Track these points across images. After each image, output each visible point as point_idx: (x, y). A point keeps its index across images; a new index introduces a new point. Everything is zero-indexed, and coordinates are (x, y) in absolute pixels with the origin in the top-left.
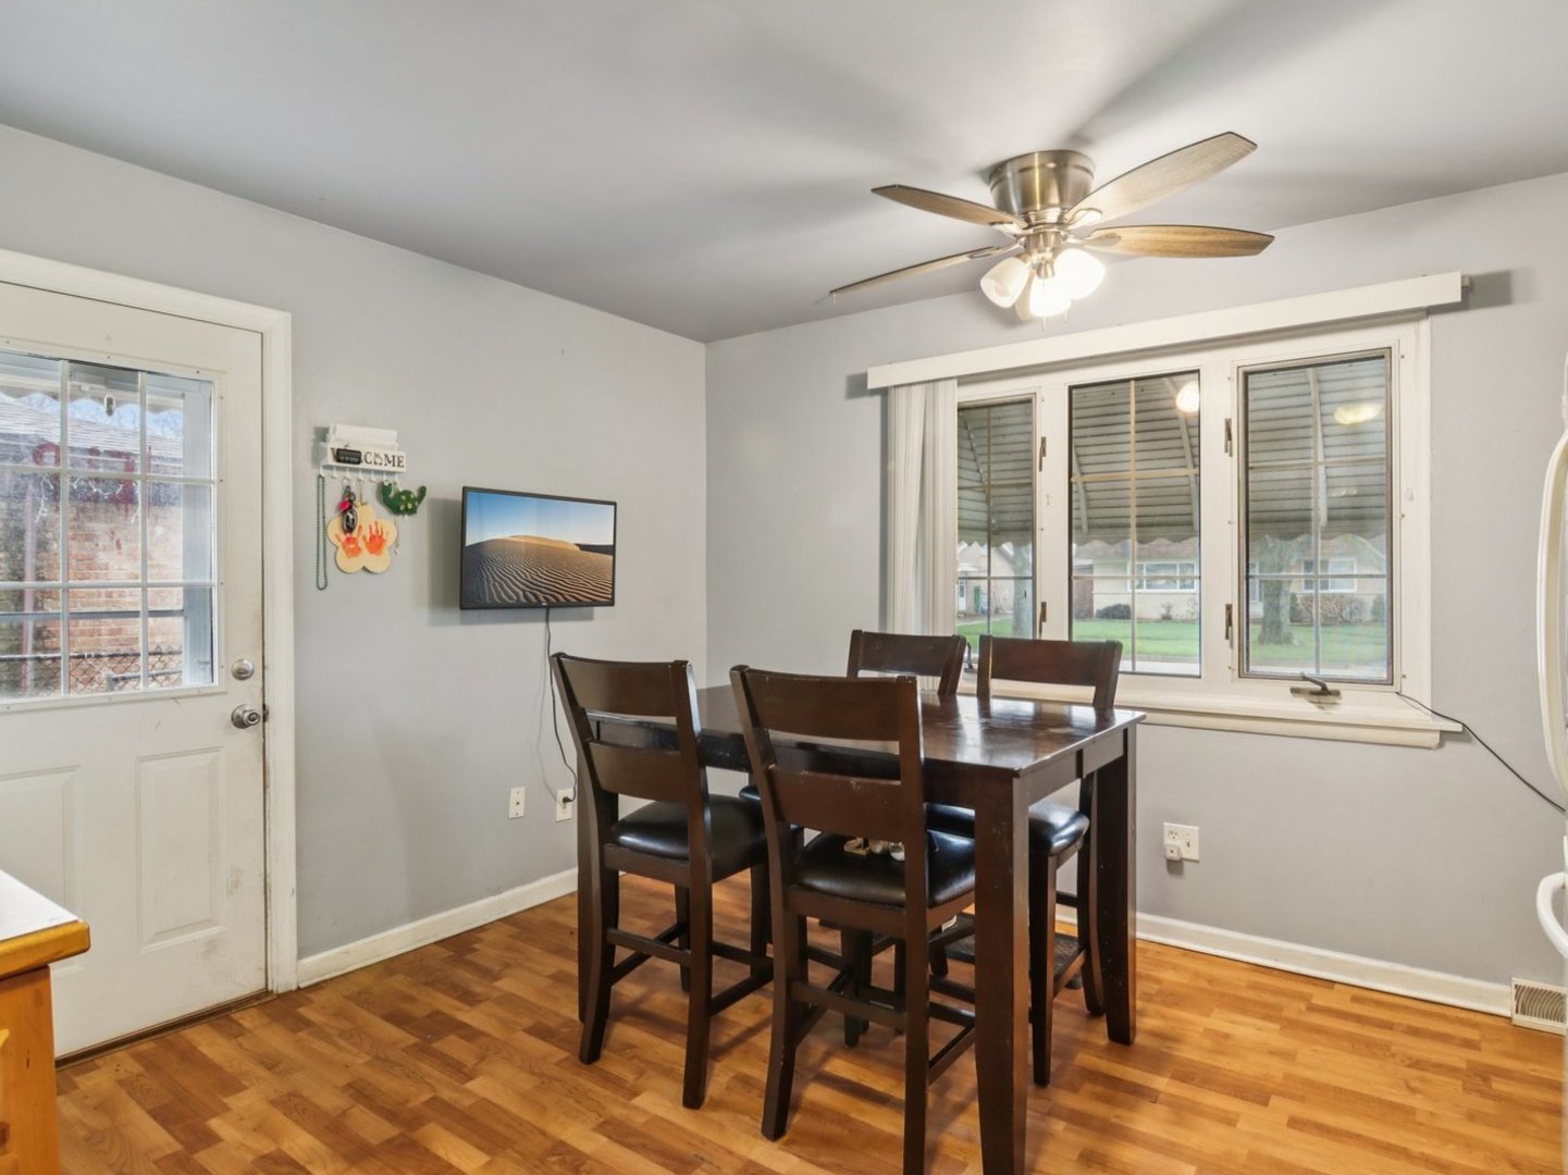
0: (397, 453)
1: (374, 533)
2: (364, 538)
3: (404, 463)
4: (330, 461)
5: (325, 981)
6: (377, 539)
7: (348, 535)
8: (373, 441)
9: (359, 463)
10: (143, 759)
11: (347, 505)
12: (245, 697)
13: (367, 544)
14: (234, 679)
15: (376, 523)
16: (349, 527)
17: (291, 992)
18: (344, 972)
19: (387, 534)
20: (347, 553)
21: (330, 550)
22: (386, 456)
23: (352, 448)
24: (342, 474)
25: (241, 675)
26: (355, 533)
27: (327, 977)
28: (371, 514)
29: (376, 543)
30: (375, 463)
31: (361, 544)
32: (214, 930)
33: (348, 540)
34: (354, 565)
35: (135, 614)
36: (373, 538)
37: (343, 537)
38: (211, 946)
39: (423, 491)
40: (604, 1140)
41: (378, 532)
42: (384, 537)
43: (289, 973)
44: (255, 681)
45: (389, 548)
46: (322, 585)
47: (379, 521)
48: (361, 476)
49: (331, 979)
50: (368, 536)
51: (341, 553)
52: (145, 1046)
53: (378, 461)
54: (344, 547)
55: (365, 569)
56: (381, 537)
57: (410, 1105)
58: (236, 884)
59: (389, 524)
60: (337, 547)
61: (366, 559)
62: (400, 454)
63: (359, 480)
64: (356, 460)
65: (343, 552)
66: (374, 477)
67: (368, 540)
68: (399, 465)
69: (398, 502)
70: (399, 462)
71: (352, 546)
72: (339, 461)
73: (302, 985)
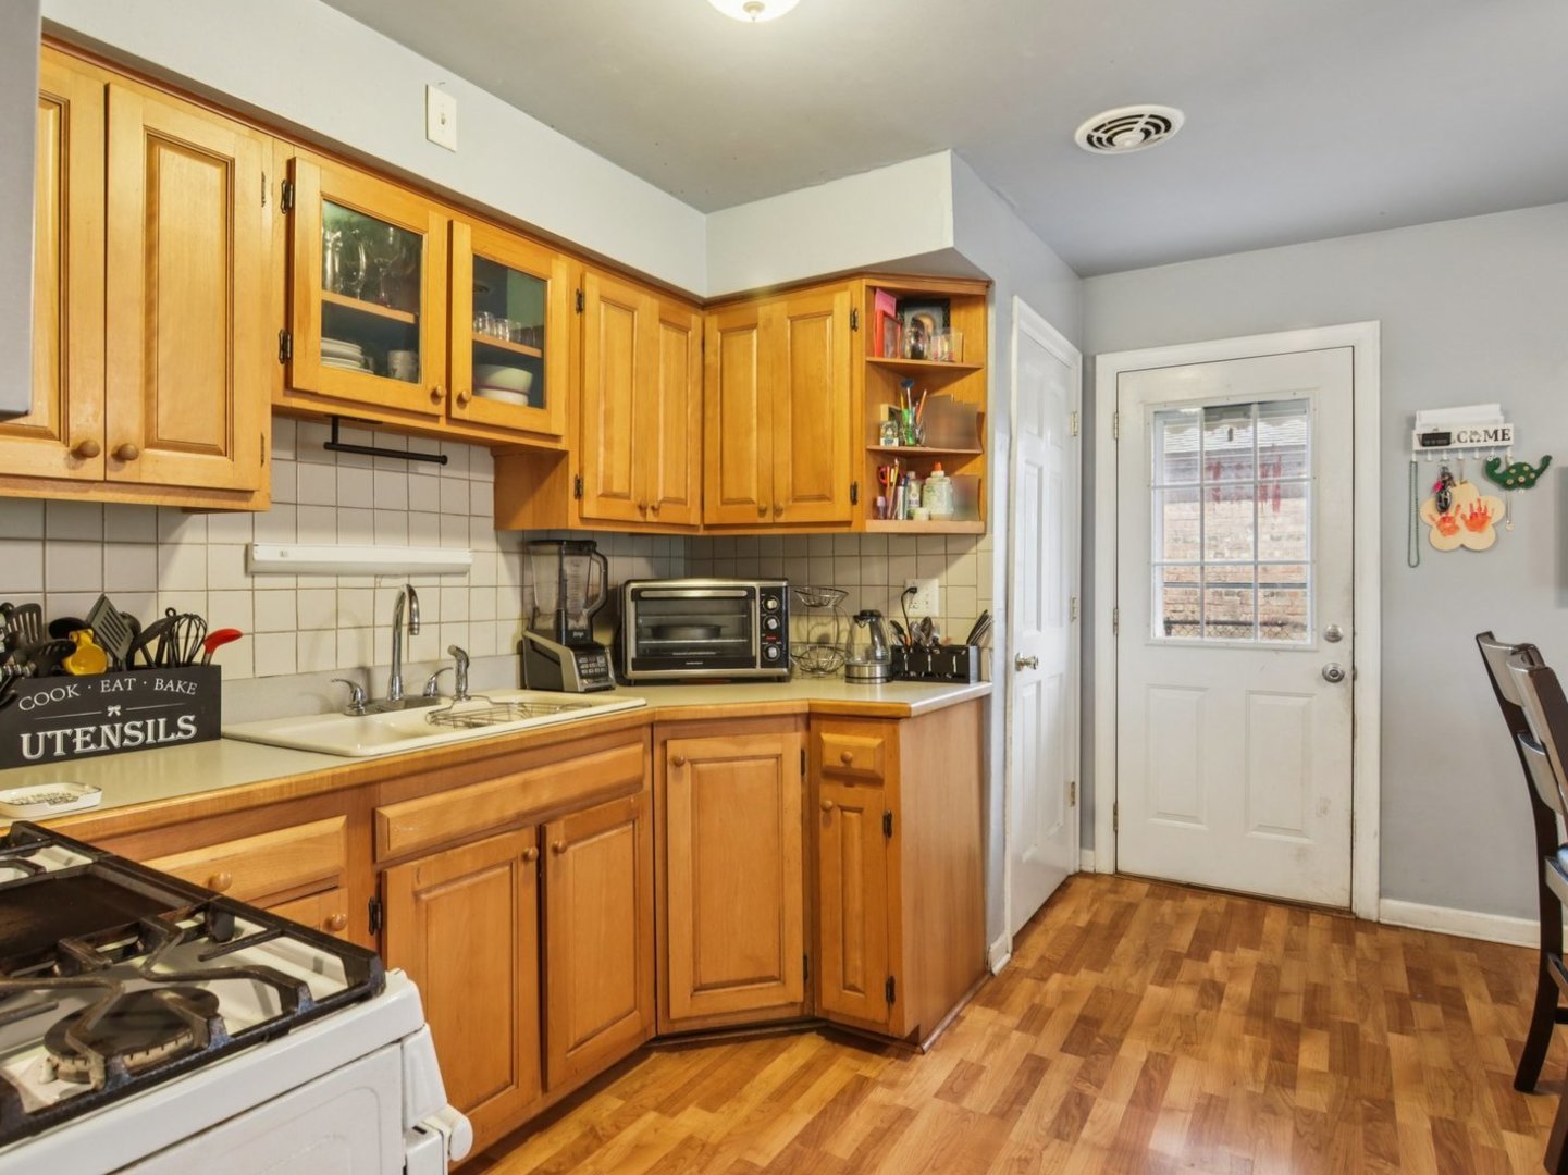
0: (1500, 427)
1: (1476, 511)
2: (1463, 517)
3: (1511, 434)
4: (1417, 446)
5: (1405, 928)
6: (1480, 518)
7: (1444, 515)
8: (1468, 420)
9: (1449, 443)
10: (1252, 692)
11: (1444, 483)
12: (1336, 656)
13: (1466, 522)
14: (1326, 642)
15: (1479, 501)
16: (1443, 506)
17: (1371, 921)
18: (1427, 929)
19: (1493, 510)
20: (1441, 531)
21: (1423, 530)
22: (1486, 432)
23: (1441, 430)
24: (1438, 457)
25: (1334, 637)
26: (1452, 512)
27: (1409, 925)
28: (1471, 492)
29: (1478, 520)
30: (1472, 441)
31: (1459, 522)
32: (1305, 841)
33: (1444, 519)
34: (1452, 542)
35: (1248, 585)
36: (1473, 516)
37: (1438, 517)
38: (1302, 854)
39: (1546, 461)
40: (1428, 1125)
41: (1480, 509)
42: (1489, 514)
43: (1368, 905)
44: (1345, 645)
45: (1494, 526)
46: (1414, 561)
47: (1483, 499)
48: (1461, 455)
49: (1411, 929)
50: (1468, 515)
51: (1436, 534)
52: (1241, 902)
53: (1475, 438)
54: (1438, 526)
55: (1462, 546)
56: (1485, 514)
57: (1331, 1016)
58: (1325, 811)
59: (1495, 500)
60: (1431, 527)
61: (1465, 536)
62: (1506, 426)
63: (1459, 460)
64: (1445, 441)
65: (1439, 532)
66: (1477, 454)
67: (1468, 518)
68: (1503, 439)
69: (1511, 477)
70: (1504, 434)
71: (1448, 525)
72: (1424, 445)
73: (1383, 921)
